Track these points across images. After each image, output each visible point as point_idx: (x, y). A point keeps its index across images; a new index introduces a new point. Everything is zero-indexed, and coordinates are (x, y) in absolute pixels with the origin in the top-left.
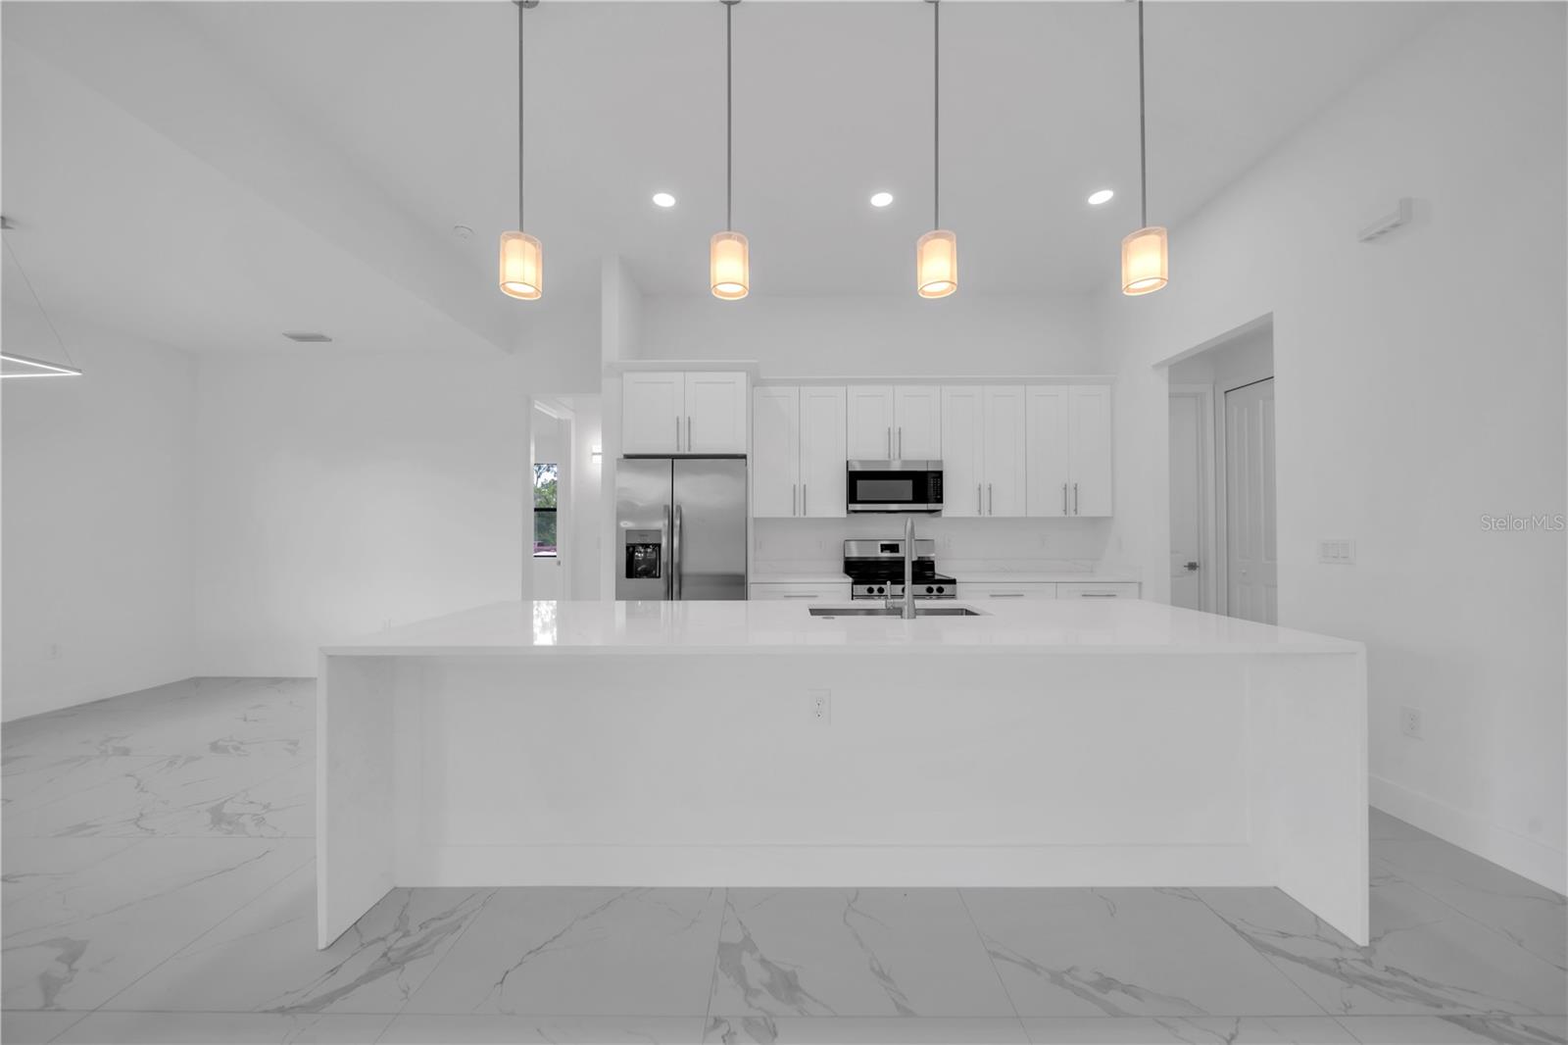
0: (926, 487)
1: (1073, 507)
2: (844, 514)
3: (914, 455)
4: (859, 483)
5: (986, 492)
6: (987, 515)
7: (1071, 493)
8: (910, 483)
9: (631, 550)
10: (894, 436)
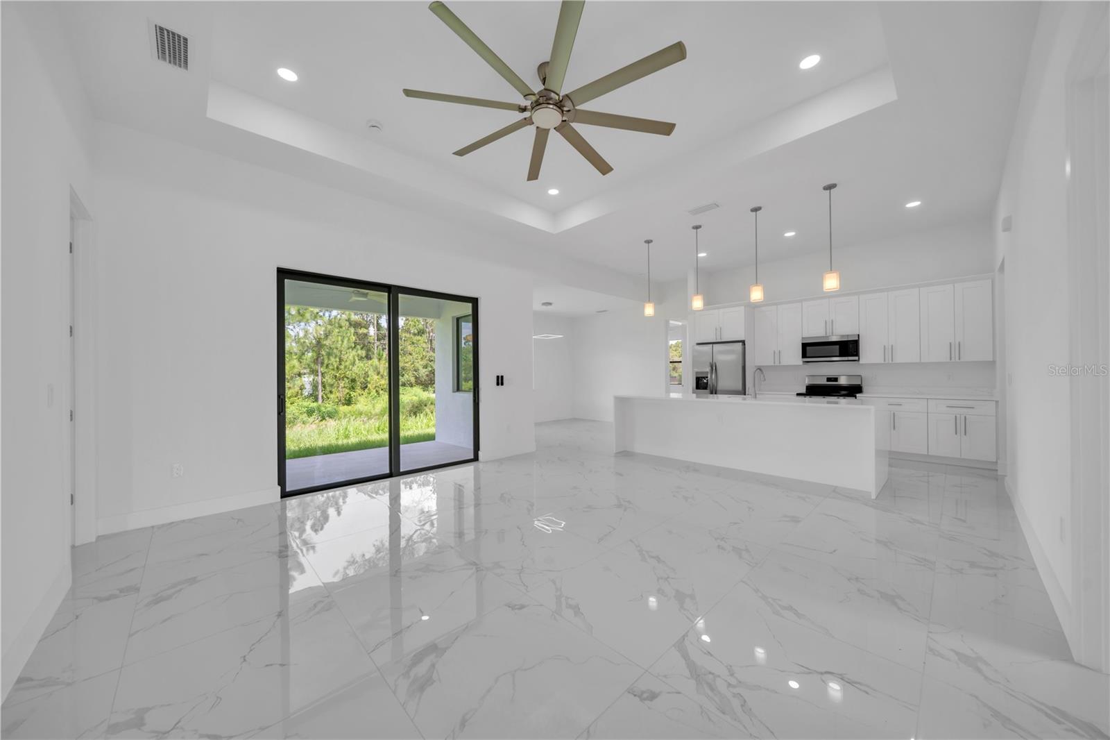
2: (801, 363)
4: (808, 348)
6: (890, 362)
8: (838, 347)
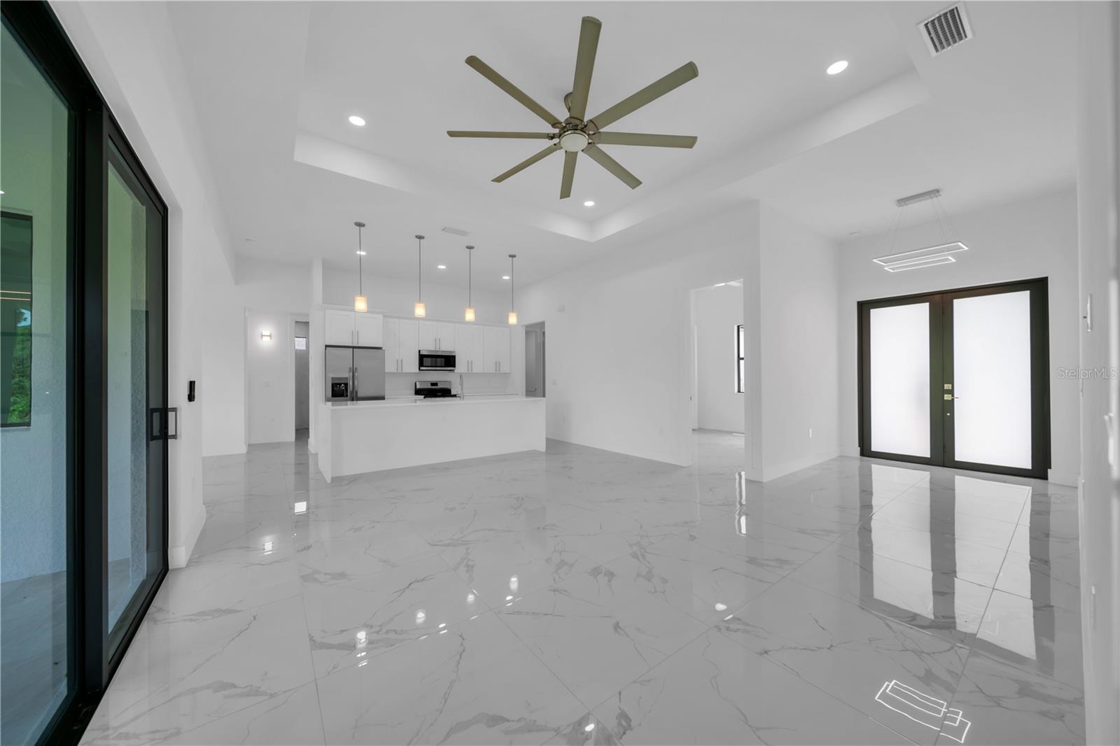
0: (448, 361)
1: (498, 369)
3: (445, 348)
5: (470, 364)
7: (498, 364)
9: (334, 385)
10: (437, 341)
